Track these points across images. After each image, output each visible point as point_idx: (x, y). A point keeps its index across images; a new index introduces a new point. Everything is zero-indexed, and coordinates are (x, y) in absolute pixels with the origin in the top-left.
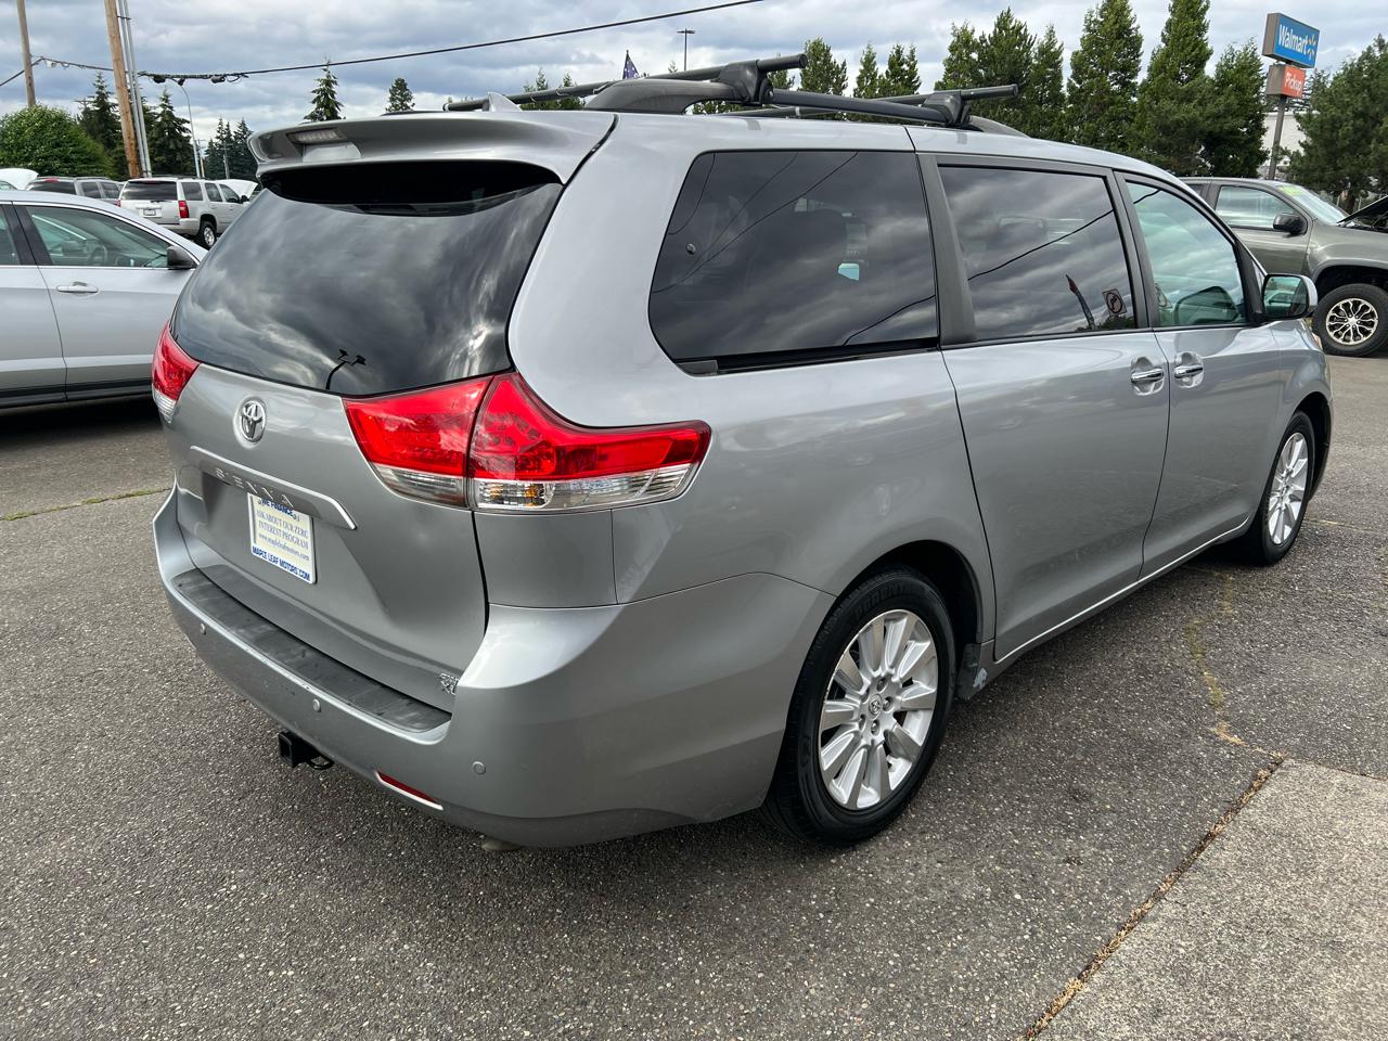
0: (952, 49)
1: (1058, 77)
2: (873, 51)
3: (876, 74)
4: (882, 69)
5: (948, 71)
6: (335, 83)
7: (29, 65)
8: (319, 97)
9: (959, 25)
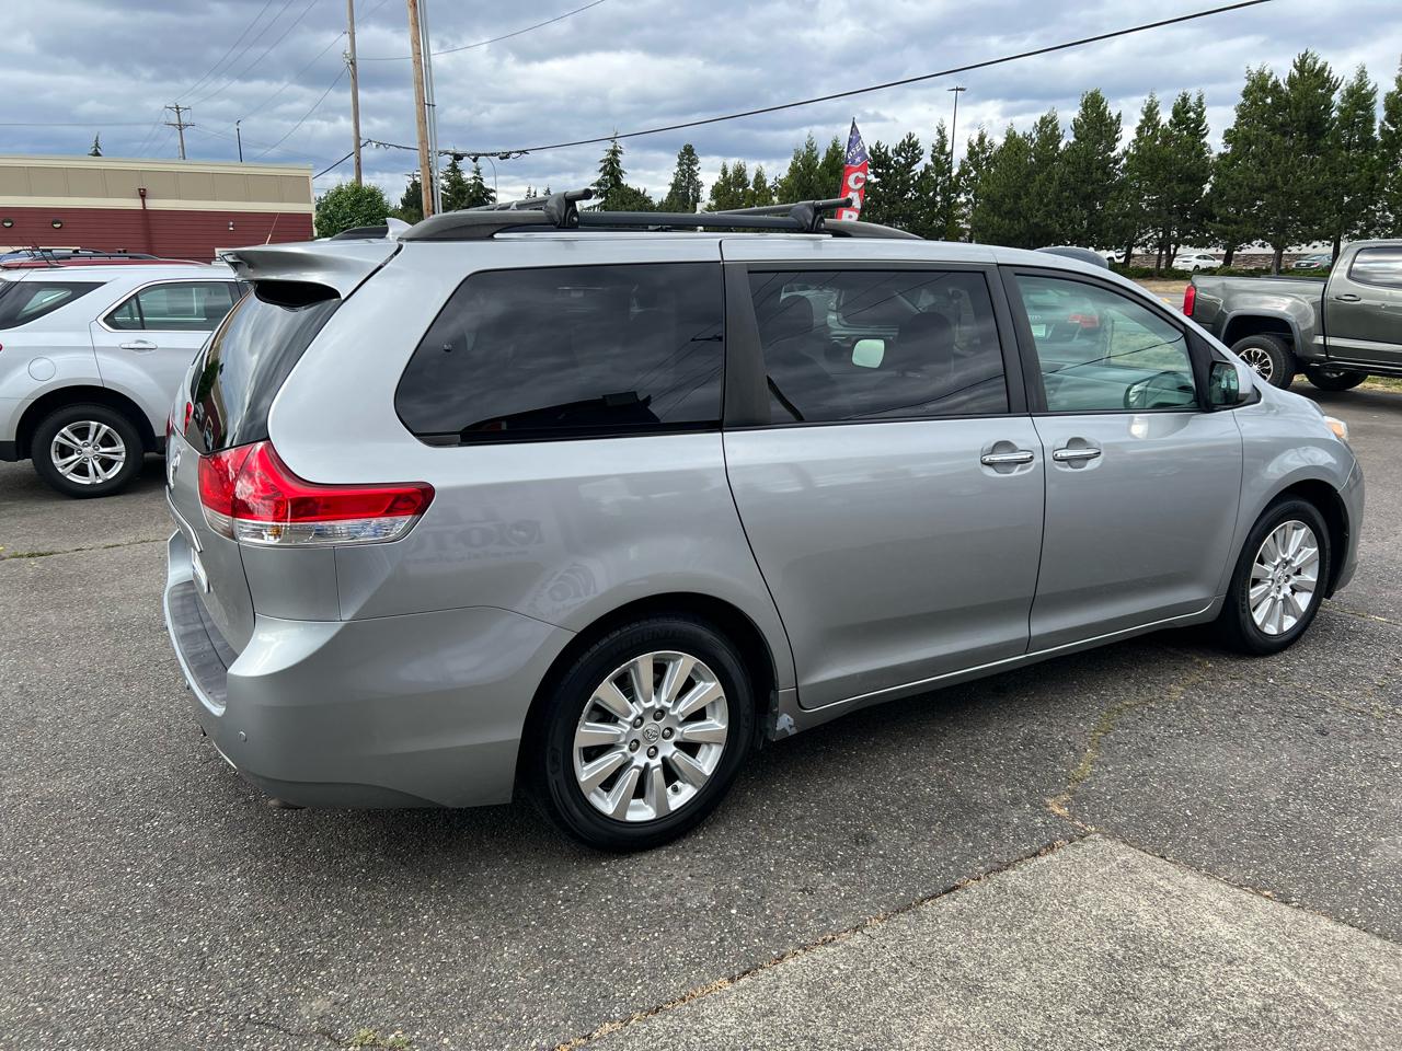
0: (1246, 94)
1: (1370, 120)
2: (1157, 99)
3: (1158, 123)
4: (1165, 117)
5: (1240, 117)
6: (621, 152)
7: (358, 147)
8: (605, 166)
9: (1255, 69)
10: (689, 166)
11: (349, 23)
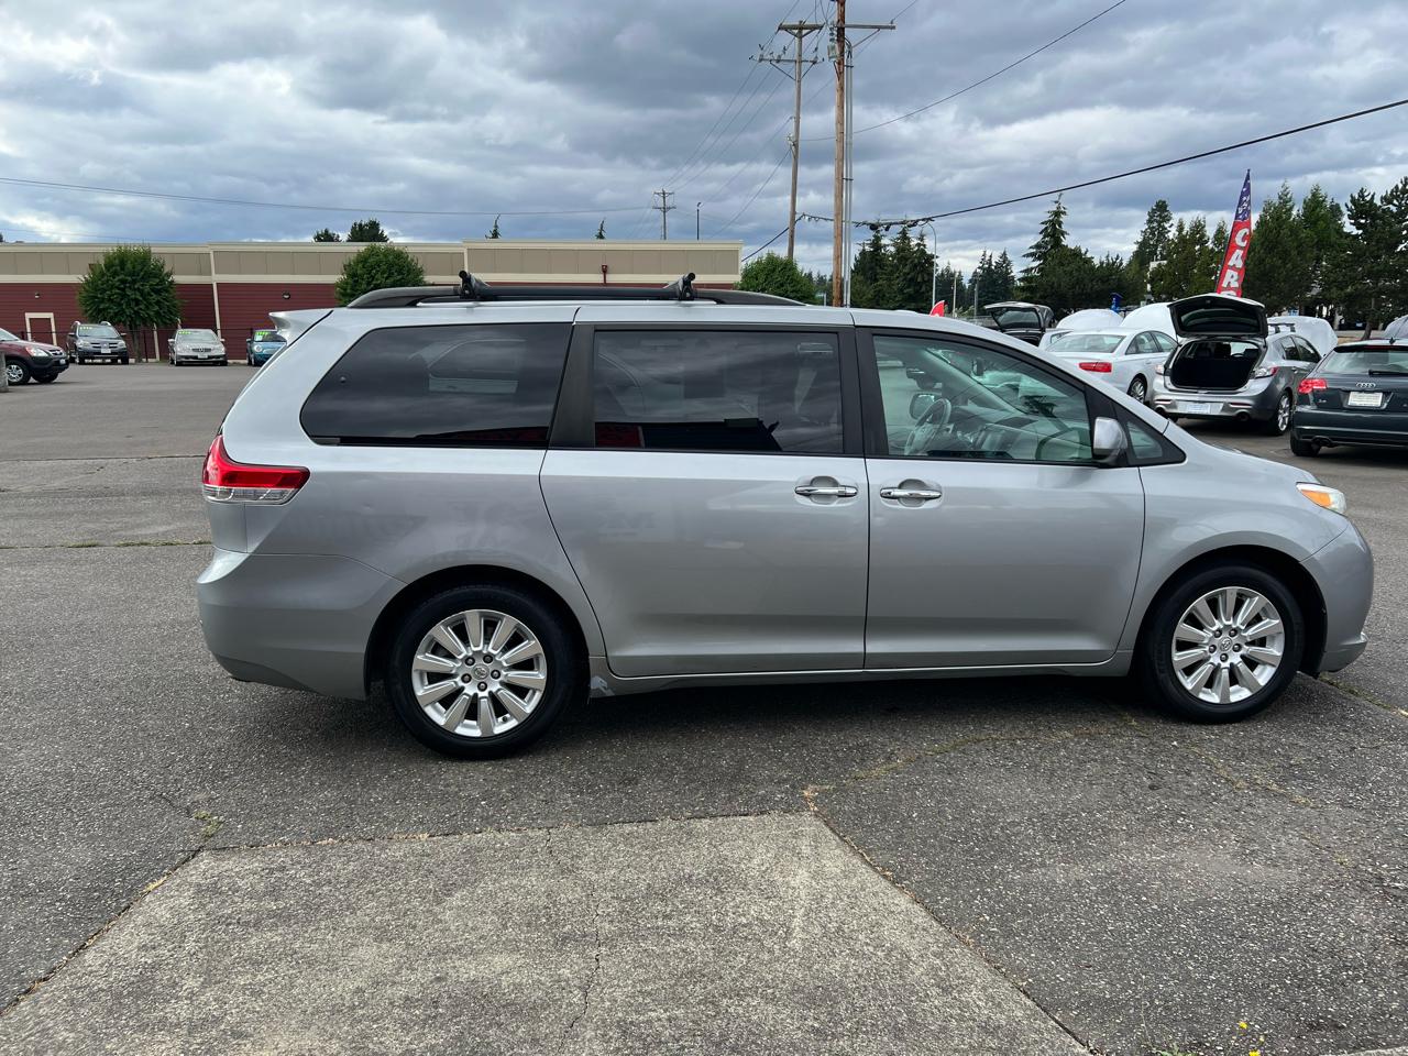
6: (1064, 213)
7: (793, 222)
10: (1159, 223)
11: (795, 109)
